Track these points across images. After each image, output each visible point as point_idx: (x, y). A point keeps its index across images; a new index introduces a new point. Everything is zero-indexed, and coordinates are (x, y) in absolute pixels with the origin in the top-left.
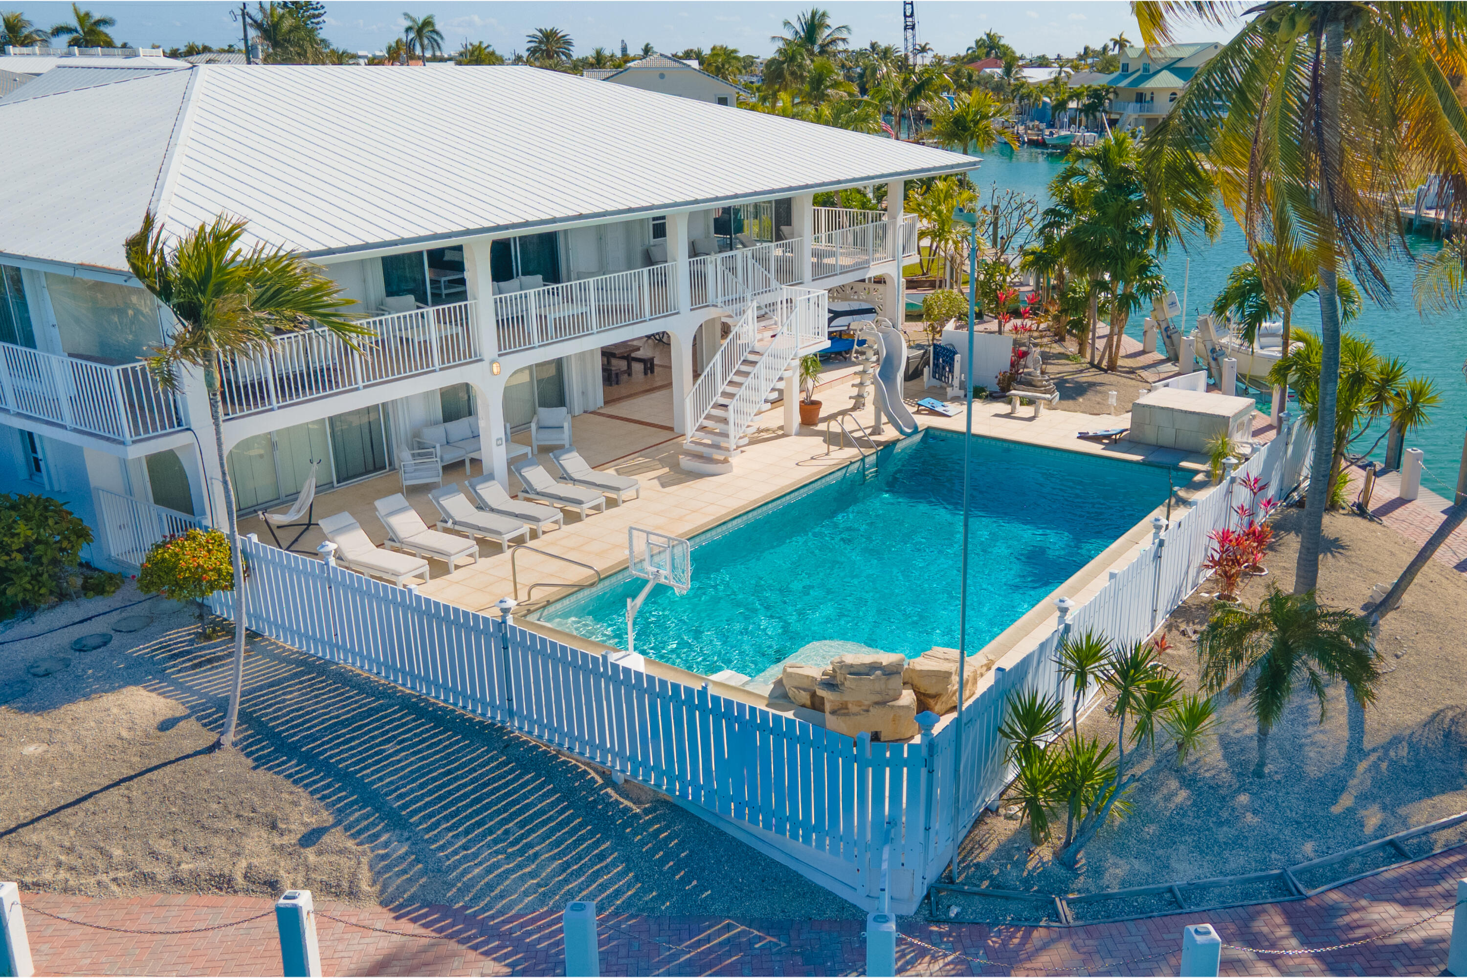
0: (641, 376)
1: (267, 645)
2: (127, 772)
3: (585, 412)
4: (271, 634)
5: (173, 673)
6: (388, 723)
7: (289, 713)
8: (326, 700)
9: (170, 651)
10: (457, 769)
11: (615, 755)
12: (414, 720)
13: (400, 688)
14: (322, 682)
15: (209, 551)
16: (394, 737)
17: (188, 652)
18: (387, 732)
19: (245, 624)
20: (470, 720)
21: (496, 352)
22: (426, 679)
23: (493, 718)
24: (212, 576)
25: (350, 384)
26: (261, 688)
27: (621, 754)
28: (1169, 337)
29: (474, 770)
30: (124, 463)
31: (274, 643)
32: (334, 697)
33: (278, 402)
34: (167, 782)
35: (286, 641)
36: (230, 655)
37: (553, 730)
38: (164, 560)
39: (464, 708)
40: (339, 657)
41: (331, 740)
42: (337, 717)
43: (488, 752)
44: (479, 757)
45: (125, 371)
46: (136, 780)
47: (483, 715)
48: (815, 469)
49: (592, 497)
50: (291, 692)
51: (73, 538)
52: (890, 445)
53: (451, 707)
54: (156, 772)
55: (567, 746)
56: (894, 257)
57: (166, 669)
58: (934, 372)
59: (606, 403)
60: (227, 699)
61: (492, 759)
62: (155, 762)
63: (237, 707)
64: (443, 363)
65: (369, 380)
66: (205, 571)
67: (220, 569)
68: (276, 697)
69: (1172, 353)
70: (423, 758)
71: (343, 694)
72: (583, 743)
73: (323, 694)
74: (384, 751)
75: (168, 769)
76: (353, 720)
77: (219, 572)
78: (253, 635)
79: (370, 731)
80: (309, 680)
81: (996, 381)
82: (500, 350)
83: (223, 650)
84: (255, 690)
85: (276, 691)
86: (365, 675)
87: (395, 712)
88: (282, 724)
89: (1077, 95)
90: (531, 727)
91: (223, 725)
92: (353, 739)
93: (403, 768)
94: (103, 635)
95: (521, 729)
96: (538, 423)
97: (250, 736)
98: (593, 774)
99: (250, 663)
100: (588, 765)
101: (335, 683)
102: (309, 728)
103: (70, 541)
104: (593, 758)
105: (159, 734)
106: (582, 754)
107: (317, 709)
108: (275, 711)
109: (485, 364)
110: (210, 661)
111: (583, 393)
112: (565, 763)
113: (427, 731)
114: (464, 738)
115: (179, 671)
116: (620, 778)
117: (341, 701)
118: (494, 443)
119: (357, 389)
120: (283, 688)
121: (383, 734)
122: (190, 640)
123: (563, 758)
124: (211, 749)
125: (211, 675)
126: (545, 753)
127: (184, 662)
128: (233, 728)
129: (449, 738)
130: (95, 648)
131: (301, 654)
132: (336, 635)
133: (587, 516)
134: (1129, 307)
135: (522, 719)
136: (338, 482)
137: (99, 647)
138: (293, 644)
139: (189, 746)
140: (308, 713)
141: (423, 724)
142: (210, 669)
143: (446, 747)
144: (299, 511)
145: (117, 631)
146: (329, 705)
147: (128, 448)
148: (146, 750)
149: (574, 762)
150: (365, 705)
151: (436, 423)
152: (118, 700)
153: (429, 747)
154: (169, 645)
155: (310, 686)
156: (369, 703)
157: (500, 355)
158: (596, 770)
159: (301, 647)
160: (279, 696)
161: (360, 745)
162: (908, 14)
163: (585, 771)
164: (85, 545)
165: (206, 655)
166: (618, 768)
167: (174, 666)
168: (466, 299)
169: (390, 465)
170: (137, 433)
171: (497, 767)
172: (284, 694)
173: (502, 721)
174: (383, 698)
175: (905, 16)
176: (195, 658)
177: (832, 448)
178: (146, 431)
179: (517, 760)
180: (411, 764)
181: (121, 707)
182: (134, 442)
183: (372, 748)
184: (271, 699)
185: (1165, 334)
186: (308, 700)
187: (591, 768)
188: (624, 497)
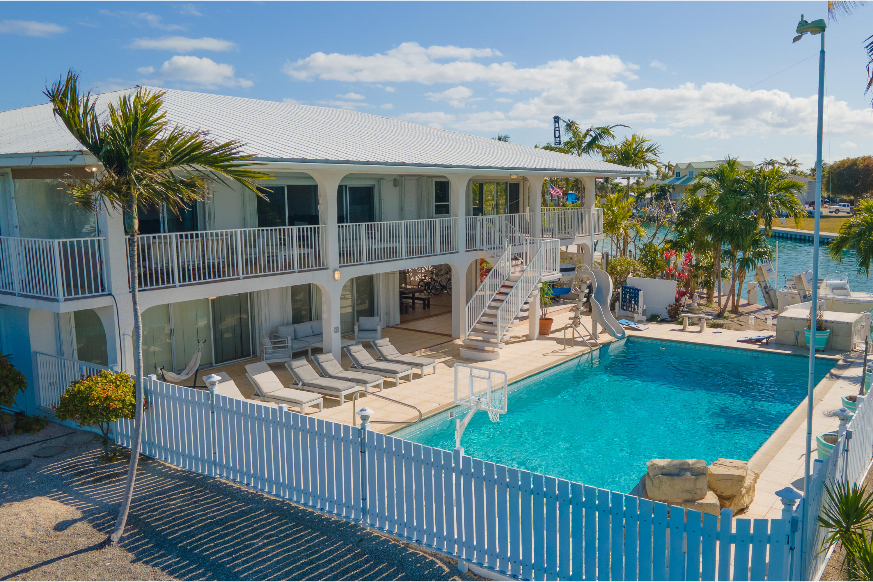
0: (421, 310)
1: (157, 466)
2: (25, 565)
3: (387, 327)
4: (160, 458)
5: (77, 486)
6: (256, 522)
7: (171, 515)
8: (203, 505)
9: (77, 469)
10: (318, 559)
11: (461, 545)
12: (278, 520)
13: (266, 496)
14: (200, 491)
15: (117, 386)
16: (262, 533)
17: (91, 471)
18: (256, 529)
19: (140, 449)
20: (328, 520)
21: (338, 265)
22: (290, 487)
23: (347, 517)
24: (119, 405)
25: (234, 275)
26: (150, 496)
27: (468, 544)
28: (767, 293)
29: (334, 560)
30: (57, 316)
31: (163, 465)
32: (210, 503)
33: (180, 282)
34: (59, 573)
35: (172, 463)
36: (126, 473)
37: (402, 525)
38: (79, 391)
39: (322, 509)
40: (216, 472)
41: (208, 536)
42: (213, 518)
43: (344, 545)
44: (336, 550)
45: (65, 244)
46: (32, 572)
47: (339, 515)
48: (558, 358)
49: (403, 371)
50: (174, 499)
51: (11, 384)
52: (606, 345)
53: (310, 510)
54: (50, 565)
55: (415, 538)
56: (589, 233)
57: (72, 482)
58: (623, 306)
59: (402, 322)
60: (120, 505)
61: (349, 551)
62: (51, 557)
63: (127, 511)
64: (301, 268)
65: (247, 273)
66: (113, 401)
67: (124, 400)
68: (161, 503)
69: (769, 303)
70: (288, 550)
71: (217, 500)
72: (431, 535)
73: (202, 501)
74: (254, 544)
75: (62, 562)
76: (227, 519)
77: (123, 401)
78: (145, 459)
79: (241, 529)
80: (190, 490)
81: (666, 311)
82: (340, 263)
83: (121, 469)
84: (144, 498)
85: (162, 498)
86: (236, 486)
87: (262, 514)
88: (164, 524)
89: (651, 190)
90: (382, 523)
91: (114, 525)
92: (227, 535)
93: (270, 559)
94: (24, 460)
95: (372, 525)
96: (359, 327)
97: (136, 534)
98: (440, 564)
99: (142, 479)
100: (434, 555)
101: (211, 492)
102: (189, 527)
103: (8, 386)
104: (440, 549)
105: (58, 533)
106: (429, 545)
107: (196, 512)
108: (159, 514)
109: (330, 271)
110: (108, 477)
111: (386, 313)
112: (413, 554)
113: (290, 528)
114: (322, 534)
115: (82, 485)
116: (464, 566)
117: (216, 506)
118: (333, 330)
119: (238, 279)
120: (167, 496)
121: (252, 531)
122: (94, 462)
123: (411, 551)
124: (101, 546)
125: (109, 488)
126: (395, 546)
127: (87, 478)
128: (123, 527)
129: (309, 534)
130: (16, 469)
131: (184, 472)
132: (215, 453)
133: (400, 383)
134: (748, 266)
135: (374, 516)
136: (216, 363)
137: (20, 468)
138: (178, 465)
139: (82, 543)
140: (188, 515)
141: (286, 523)
142: (108, 484)
143: (307, 542)
144: (188, 374)
145: (36, 457)
146: (207, 509)
147: (61, 304)
148: (44, 546)
149: (422, 554)
150: (237, 508)
151: (287, 324)
152: (27, 506)
153: (292, 541)
154: (77, 466)
155: (189, 495)
156: (241, 507)
157: (340, 267)
158: (442, 560)
159: (184, 467)
160: (164, 502)
161: (232, 539)
162: (557, 136)
163: (432, 561)
164: (19, 391)
165: (106, 472)
166: (464, 557)
167: (78, 480)
168: (318, 224)
169: (253, 353)
170: (69, 293)
171: (354, 558)
172: (167, 501)
173: (356, 520)
174: (252, 503)
175: (555, 137)
176: (96, 474)
177: (566, 346)
178: (76, 293)
179: (371, 552)
180: (277, 555)
181: (29, 511)
182: (66, 300)
183: (243, 542)
184: (158, 504)
185: (764, 290)
186: (189, 505)
187: (438, 559)
188: (425, 373)
